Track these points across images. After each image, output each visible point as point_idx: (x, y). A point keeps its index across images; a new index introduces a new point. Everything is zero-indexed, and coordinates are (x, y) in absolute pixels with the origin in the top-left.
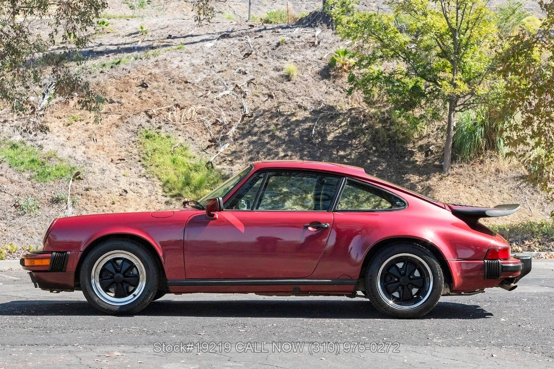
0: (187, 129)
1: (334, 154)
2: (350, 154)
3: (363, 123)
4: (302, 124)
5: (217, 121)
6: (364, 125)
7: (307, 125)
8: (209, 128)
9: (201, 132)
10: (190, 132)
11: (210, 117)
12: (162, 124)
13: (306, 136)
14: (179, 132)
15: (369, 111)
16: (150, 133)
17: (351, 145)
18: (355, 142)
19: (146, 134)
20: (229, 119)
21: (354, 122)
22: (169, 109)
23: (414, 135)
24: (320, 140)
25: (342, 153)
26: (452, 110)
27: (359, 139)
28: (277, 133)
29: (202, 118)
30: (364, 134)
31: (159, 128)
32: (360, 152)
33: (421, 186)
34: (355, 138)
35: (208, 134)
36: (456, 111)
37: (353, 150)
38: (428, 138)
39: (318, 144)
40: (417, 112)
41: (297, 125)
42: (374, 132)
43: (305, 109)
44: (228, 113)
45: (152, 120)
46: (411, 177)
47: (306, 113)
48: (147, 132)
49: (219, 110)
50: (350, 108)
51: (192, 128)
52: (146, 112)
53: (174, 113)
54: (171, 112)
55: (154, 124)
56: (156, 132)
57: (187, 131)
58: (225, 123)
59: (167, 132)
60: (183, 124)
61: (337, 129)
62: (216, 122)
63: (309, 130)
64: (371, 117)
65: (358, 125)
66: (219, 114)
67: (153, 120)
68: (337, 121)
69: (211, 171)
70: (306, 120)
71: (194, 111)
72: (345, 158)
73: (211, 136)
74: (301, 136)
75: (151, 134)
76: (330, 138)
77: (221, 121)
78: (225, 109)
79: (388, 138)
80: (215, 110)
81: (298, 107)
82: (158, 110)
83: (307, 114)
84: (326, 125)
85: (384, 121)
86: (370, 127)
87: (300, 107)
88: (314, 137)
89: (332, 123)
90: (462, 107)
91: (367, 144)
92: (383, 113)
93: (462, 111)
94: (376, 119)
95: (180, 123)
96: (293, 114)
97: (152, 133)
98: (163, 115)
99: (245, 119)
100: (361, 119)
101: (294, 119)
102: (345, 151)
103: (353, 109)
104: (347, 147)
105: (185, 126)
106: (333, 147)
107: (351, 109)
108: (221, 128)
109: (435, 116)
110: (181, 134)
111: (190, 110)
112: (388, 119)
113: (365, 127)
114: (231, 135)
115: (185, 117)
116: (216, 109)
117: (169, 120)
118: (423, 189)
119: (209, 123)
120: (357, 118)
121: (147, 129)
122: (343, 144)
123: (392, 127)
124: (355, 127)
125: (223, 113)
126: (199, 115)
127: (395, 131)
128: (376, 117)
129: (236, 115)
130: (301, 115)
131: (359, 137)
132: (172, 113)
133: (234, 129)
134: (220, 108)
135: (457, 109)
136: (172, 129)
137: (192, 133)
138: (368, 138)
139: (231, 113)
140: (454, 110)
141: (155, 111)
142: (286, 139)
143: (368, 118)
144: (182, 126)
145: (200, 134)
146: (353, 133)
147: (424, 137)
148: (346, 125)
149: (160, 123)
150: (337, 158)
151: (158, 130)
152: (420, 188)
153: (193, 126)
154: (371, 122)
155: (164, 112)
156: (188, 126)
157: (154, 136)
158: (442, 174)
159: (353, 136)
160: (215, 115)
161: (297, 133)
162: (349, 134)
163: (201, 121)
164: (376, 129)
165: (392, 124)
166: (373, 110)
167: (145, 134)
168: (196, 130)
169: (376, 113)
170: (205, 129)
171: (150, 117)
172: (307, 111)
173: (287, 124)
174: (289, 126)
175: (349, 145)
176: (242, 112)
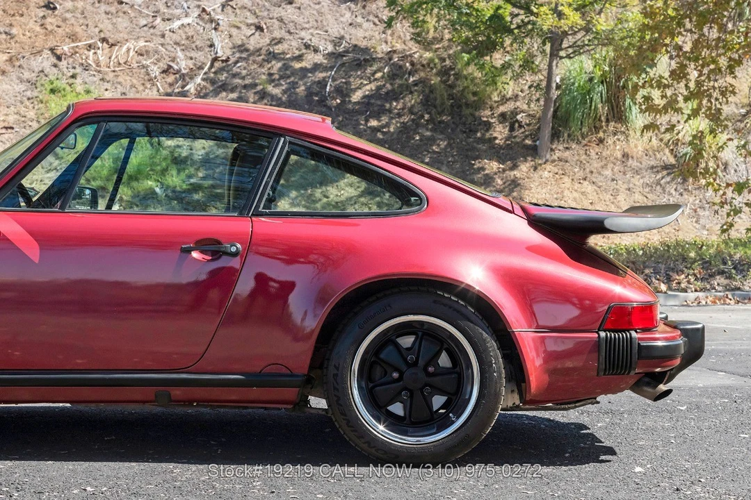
0: (120, 79)
1: (361, 124)
2: (387, 125)
3: (410, 74)
4: (310, 75)
5: (170, 67)
6: (411, 79)
7: (320, 75)
8: (155, 77)
9: (143, 84)
10: (124, 83)
11: (158, 60)
12: (79, 70)
13: (316, 95)
14: (106, 84)
15: (421, 57)
16: (57, 84)
17: (390, 111)
18: (397, 106)
19: (51, 87)
20: (191, 64)
21: (397, 72)
22: (90, 46)
23: (493, 97)
24: (338, 101)
25: (374, 123)
26: (554, 55)
27: (402, 101)
28: (270, 88)
29: (144, 62)
30: (411, 93)
31: (73, 76)
32: (403, 123)
33: (502, 179)
34: (397, 100)
35: (155, 89)
36: (561, 58)
37: (392, 118)
38: (515, 101)
39: (335, 107)
40: (498, 58)
41: (304, 77)
42: (427, 91)
43: (316, 51)
44: (188, 54)
45: (61, 63)
46: (485, 164)
47: (316, 57)
48: (52, 83)
49: (173, 50)
50: (390, 49)
51: (128, 78)
52: (52, 50)
53: (99, 52)
54: (93, 51)
55: (65, 70)
56: (68, 83)
57: (120, 83)
58: (184, 71)
59: (86, 83)
60: (114, 71)
61: (367, 84)
62: (168, 69)
63: (322, 84)
64: (423, 66)
65: (402, 78)
66: (173, 55)
67: (63, 64)
68: (369, 71)
69: (157, 151)
70: (316, 67)
71: (132, 51)
72: (379, 131)
73: (158, 91)
74: (310, 94)
75: (59, 85)
76: (357, 97)
77: (176, 67)
78: (183, 47)
79: (448, 99)
80: (166, 49)
81: (303, 47)
82: (73, 48)
83: (319, 58)
84: (349, 77)
85: (445, 72)
86: (421, 82)
87: (307, 46)
88: (329, 95)
89: (359, 73)
90: (570, 50)
91: (416, 110)
92: (443, 60)
93: (570, 58)
94: (432, 69)
95: (108, 69)
96: (299, 58)
97: (62, 84)
98: (80, 55)
99: (217, 65)
100: (407, 69)
101: (297, 65)
102: (379, 121)
103: (395, 52)
104: (383, 113)
105: (116, 73)
106: (359, 113)
107: (390, 51)
108: (176, 78)
109: (528, 64)
110: (109, 88)
111: (124, 49)
112: (451, 69)
113: (414, 81)
114: (193, 91)
115: (116, 60)
116: (169, 48)
117: (90, 65)
118: (504, 183)
119: (155, 71)
120: (401, 67)
121: (52, 77)
122: (376, 109)
123: (459, 82)
124: (398, 82)
125: (180, 54)
126: (140, 57)
127: (461, 89)
128: (432, 65)
129: (202, 58)
130: (311, 59)
131: (402, 98)
132: (95, 53)
133: (198, 80)
134: (175, 46)
135: (562, 53)
136: (95, 79)
137: (128, 86)
138: (418, 100)
139: (193, 54)
140: (557, 55)
141: (66, 48)
142: (284, 98)
143: (419, 66)
144: (112, 75)
145: (141, 88)
146: (393, 90)
147: (507, 100)
148: (382, 77)
149: (74, 68)
150: (365, 131)
151: (71, 81)
152: (500, 182)
153: (130, 74)
154: (422, 74)
155: (81, 51)
156: (121, 74)
157: (64, 90)
158: (537, 161)
159: (394, 95)
160: (167, 58)
161: (303, 88)
162: (387, 93)
163: (144, 67)
164: (431, 86)
165: (458, 76)
166: (428, 55)
167: (49, 87)
168: (135, 81)
169: (431, 60)
170: (149, 80)
171: (59, 58)
172: (318, 53)
173: (286, 72)
174: (289, 77)
175: (386, 110)
176: (212, 53)
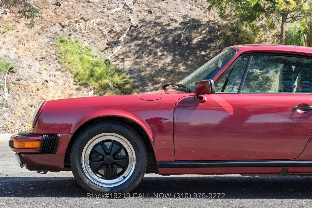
0: (90, 36)
1: (198, 54)
2: (209, 54)
3: (218, 31)
4: (173, 32)
5: (112, 30)
6: (219, 33)
7: (178, 32)
8: (106, 35)
9: (101, 38)
10: (92, 37)
11: (107, 27)
12: (72, 32)
13: (177, 41)
14: (84, 38)
15: (222, 23)
16: (63, 38)
17: (210, 47)
18: (213, 45)
19: (61, 40)
20: (121, 28)
21: (212, 30)
22: (76, 21)
23: (255, 40)
24: (187, 43)
25: (203, 53)
26: (284, 21)
27: (215, 43)
28: (156, 38)
29: (101, 28)
30: (219, 39)
31: (70, 35)
32: (216, 52)
33: (262, 77)
34: (213, 42)
35: (106, 40)
36: (287, 22)
37: (211, 51)
38: (265, 42)
39: (186, 46)
40: (258, 23)
41: (171, 33)
42: (226, 38)
43: (176, 21)
44: (119, 24)
45: (64, 29)
46: (254, 70)
47: (176, 24)
48: (61, 38)
49: (113, 22)
50: (208, 20)
51: (94, 35)
52: (60, 23)
53: (81, 24)
54: (78, 24)
55: (66, 32)
56: (68, 38)
57: (90, 37)
58: (118, 32)
59: (76, 38)
60: (87, 32)
61: (199, 36)
62: (111, 31)
63: (179, 36)
64: (224, 27)
65: (214, 33)
66: (113, 24)
67: (65, 30)
68: (200, 30)
69: (109, 67)
70: (176, 29)
71: (95, 23)
72: (206, 56)
73: (107, 41)
74: (174, 40)
75: (64, 39)
76: (195, 41)
77: (114, 30)
78: (117, 21)
79: (236, 42)
80: (110, 22)
81: (170, 20)
82: (69, 22)
83: (177, 25)
84: (191, 33)
85: (233, 30)
86: (223, 34)
87: (172, 20)
88: (183, 41)
89: (195, 31)
90: (291, 19)
91: (221, 47)
92: (232, 24)
93: (292, 22)
94: (228, 28)
95: (85, 31)
96: (168, 25)
97: (65, 38)
98: (72, 25)
99: (132, 28)
100: (216, 29)
101: (168, 28)
102: (205, 52)
103: (210, 21)
104: (207, 48)
105: (88, 33)
106: (197, 48)
107: (209, 21)
108: (115, 35)
109: (272, 26)
110: (86, 40)
111: (92, 22)
112: (236, 28)
113: (220, 34)
114: (122, 40)
115: (88, 27)
116: (111, 21)
117: (77, 30)
118: (263, 79)
119: (106, 32)
120: (214, 28)
121: (61, 36)
122: (204, 47)
123: (240, 34)
124: (213, 34)
125: (116, 24)
126: (98, 26)
127: (241, 37)
128: (227, 27)
129: (126, 26)
130: (174, 25)
131: (215, 42)
132: (79, 24)
133: (125, 35)
134: (113, 21)
135: (287, 20)
136: (80, 36)
137: (94, 39)
138: (222, 43)
139: (122, 24)
140: (285, 21)
141: (66, 22)
142: (163, 43)
143: (221, 27)
144: (87, 34)
145: (100, 39)
146: (211, 38)
147: (262, 42)
148: (206, 32)
149: (70, 31)
150: (200, 56)
151: (69, 37)
152: (261, 78)
153: (95, 33)
154: (223, 31)
155: (73, 24)
156: (91, 33)
157: (66, 41)
158: (277, 69)
159: (211, 40)
160: (110, 26)
161: (171, 38)
162: (208, 39)
163: (100, 30)
164: (228, 36)
165: (239, 31)
166: (225, 22)
167: (60, 40)
168: (97, 36)
169: (227, 25)
170: (103, 36)
171: (63, 27)
172: (177, 23)
173: (163, 31)
174: (164, 33)
175: (208, 47)
176: (130, 24)
